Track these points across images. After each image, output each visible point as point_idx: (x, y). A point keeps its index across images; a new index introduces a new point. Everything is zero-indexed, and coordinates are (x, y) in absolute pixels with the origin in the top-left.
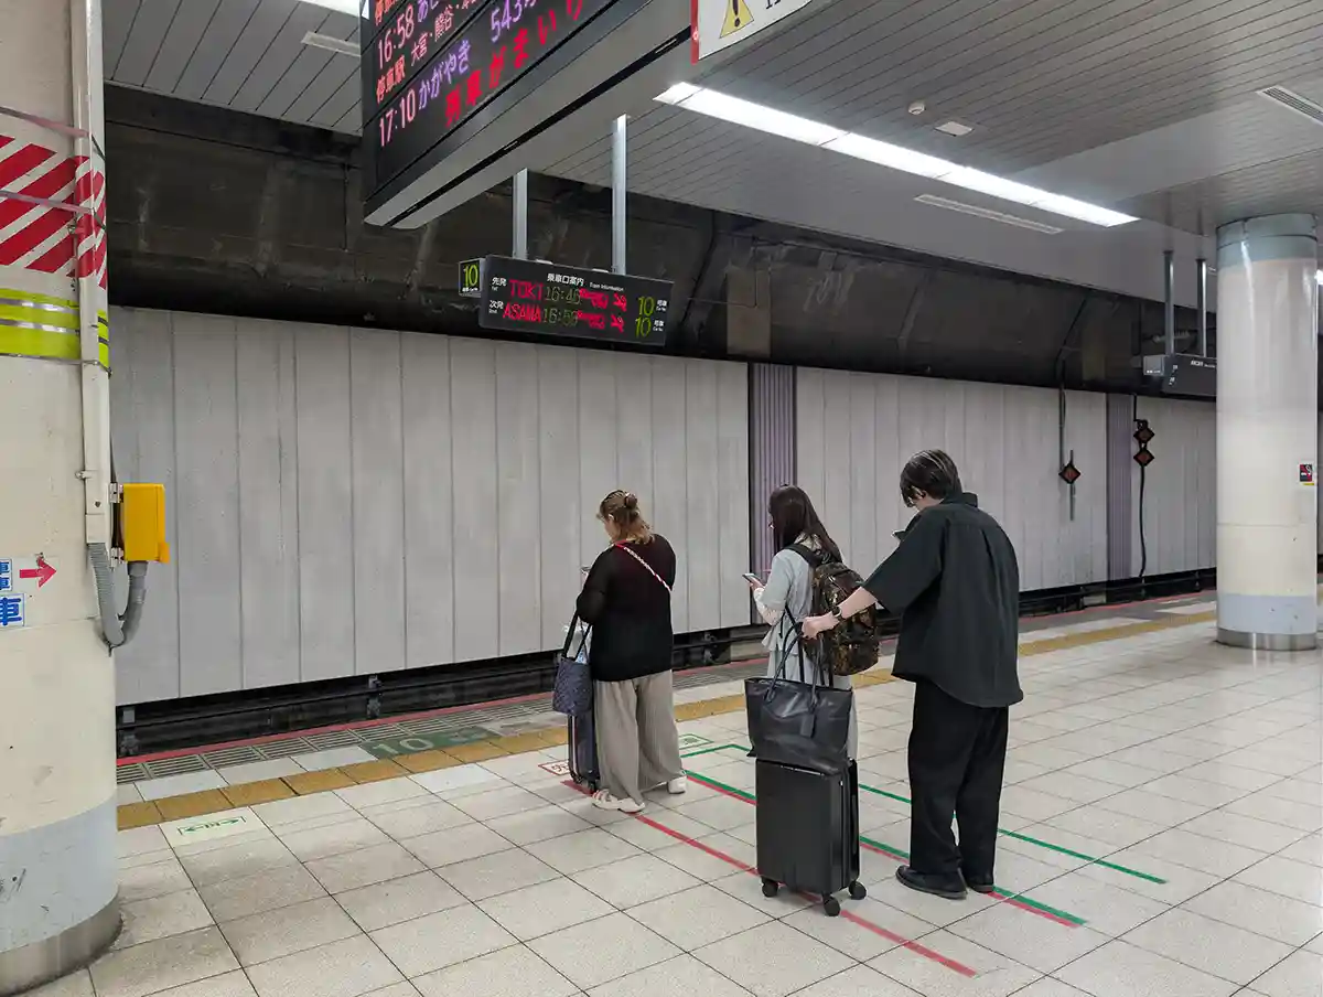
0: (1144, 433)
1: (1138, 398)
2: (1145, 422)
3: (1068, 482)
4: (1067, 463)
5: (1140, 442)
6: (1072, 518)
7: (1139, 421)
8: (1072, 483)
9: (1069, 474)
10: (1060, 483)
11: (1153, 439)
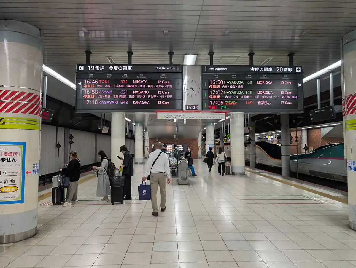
0: (71, 137)
1: (70, 129)
2: (71, 135)
3: (58, 147)
4: (58, 143)
5: (70, 139)
6: (59, 156)
7: (70, 134)
8: (59, 148)
9: (58, 146)
10: (56, 148)
11: (73, 138)
